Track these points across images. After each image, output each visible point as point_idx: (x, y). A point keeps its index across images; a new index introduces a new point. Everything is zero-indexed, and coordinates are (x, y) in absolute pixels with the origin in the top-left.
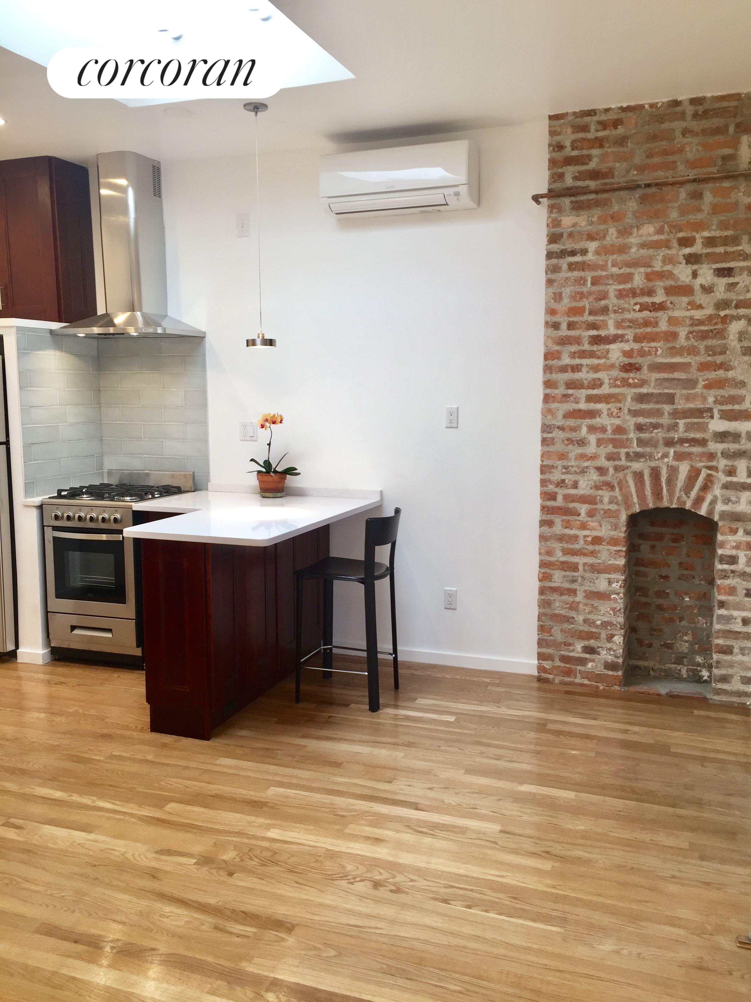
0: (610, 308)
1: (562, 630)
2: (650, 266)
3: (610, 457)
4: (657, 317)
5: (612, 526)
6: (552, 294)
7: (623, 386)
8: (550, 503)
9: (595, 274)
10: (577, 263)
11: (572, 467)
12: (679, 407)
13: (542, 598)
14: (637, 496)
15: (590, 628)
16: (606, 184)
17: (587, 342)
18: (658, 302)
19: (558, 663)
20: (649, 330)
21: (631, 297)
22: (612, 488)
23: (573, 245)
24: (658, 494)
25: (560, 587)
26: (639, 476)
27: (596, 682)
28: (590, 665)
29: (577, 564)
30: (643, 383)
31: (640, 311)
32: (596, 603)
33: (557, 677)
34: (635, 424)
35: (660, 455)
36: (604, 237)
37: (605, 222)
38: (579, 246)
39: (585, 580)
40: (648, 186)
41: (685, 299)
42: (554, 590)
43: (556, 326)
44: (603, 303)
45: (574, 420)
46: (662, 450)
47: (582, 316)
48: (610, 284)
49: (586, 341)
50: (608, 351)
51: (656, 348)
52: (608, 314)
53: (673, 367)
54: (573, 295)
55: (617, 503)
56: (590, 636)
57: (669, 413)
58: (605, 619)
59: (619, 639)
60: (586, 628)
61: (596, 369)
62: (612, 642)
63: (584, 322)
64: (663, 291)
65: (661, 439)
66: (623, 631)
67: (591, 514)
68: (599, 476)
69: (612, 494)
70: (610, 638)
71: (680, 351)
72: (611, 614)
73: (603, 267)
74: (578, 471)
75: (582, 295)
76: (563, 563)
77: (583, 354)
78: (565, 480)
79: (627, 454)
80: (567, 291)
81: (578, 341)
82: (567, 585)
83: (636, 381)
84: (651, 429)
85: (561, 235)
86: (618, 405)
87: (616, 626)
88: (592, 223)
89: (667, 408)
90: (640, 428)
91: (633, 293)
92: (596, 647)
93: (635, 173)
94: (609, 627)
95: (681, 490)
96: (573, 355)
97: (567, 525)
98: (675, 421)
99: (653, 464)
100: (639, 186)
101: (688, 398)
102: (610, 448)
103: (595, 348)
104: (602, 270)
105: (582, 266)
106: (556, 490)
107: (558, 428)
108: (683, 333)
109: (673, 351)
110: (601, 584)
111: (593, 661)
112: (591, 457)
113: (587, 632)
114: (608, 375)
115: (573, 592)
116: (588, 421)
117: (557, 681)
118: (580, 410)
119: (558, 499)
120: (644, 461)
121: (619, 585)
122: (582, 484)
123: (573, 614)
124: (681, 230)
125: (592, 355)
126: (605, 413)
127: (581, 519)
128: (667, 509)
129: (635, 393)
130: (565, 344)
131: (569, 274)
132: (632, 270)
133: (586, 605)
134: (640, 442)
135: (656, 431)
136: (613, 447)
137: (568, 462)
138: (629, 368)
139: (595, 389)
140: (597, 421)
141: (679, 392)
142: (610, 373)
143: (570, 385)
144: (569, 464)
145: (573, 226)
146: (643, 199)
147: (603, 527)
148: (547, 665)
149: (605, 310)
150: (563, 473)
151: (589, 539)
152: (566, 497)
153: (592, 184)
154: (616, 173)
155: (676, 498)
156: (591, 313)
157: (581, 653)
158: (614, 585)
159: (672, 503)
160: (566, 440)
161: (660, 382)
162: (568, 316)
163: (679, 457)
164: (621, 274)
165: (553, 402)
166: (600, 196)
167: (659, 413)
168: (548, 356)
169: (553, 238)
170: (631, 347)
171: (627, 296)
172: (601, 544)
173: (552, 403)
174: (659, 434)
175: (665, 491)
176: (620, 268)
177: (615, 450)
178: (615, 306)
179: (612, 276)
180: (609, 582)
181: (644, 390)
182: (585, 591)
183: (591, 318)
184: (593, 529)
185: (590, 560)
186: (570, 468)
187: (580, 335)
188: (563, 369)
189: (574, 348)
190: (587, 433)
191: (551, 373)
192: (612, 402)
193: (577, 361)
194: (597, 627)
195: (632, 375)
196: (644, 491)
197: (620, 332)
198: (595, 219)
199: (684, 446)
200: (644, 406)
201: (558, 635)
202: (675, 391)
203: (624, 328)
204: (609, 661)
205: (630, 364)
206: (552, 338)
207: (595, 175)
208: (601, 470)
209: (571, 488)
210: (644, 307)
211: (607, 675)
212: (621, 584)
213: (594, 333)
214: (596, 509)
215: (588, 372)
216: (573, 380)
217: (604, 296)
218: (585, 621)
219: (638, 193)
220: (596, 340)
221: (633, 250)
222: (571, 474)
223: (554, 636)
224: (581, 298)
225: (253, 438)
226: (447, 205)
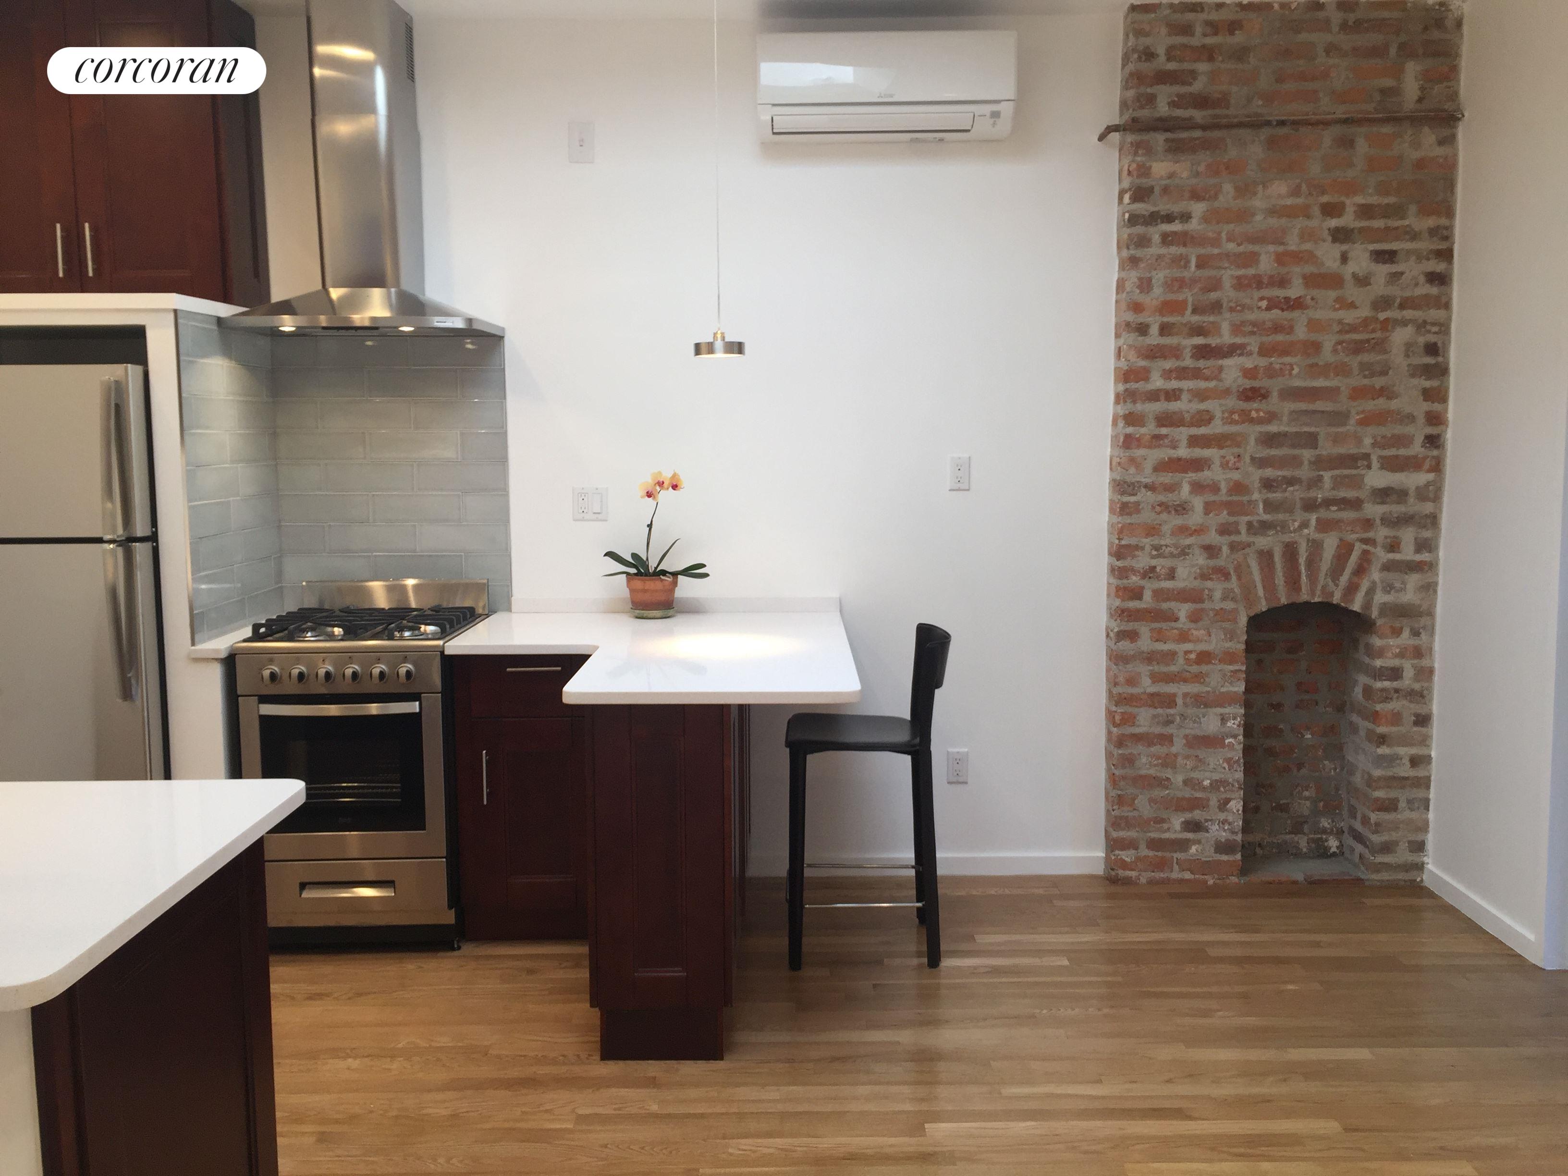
0: (1224, 305)
1: (1151, 801)
2: (1283, 244)
3: (1225, 530)
4: (1292, 320)
5: (1225, 635)
6: (1136, 280)
7: (1243, 422)
8: (1133, 604)
9: (1202, 251)
10: (1175, 233)
11: (1167, 546)
12: (1324, 453)
13: (1120, 752)
14: (1264, 587)
15: (1193, 792)
16: (1216, 116)
17: (1190, 355)
18: (1293, 297)
19: (1144, 852)
20: (1280, 338)
21: (1255, 288)
22: (1227, 576)
23: (1168, 207)
24: (1293, 583)
25: (1148, 734)
26: (1266, 557)
27: (1203, 875)
28: (1193, 849)
29: (1174, 695)
30: (1272, 417)
31: (1268, 309)
32: (1201, 754)
33: (1143, 874)
34: (1261, 479)
35: (1297, 524)
36: (1215, 197)
37: (1217, 173)
38: (1176, 208)
39: (1185, 719)
40: (1282, 123)
41: (1332, 294)
42: (1138, 738)
43: (1142, 329)
44: (1214, 296)
45: (1171, 474)
46: (1300, 516)
47: (1183, 315)
48: (1225, 268)
49: (1187, 353)
50: (1221, 369)
51: (1291, 365)
52: (1220, 313)
53: (1313, 394)
54: (1170, 282)
55: (1233, 599)
56: (1195, 804)
57: (1310, 462)
58: (1216, 776)
59: (1236, 805)
60: (1187, 793)
61: (1201, 396)
62: (1226, 810)
63: (1185, 325)
64: (1301, 281)
65: (1298, 500)
66: (1242, 792)
67: (1195, 618)
68: (1207, 558)
69: (1227, 585)
70: (1223, 805)
71: (1324, 370)
72: (1224, 768)
73: (1215, 242)
74: (1175, 552)
75: (1182, 283)
76: (1152, 695)
77: (1182, 373)
78: (1155, 567)
79: (1250, 525)
80: (1159, 276)
81: (1175, 352)
82: (1158, 730)
83: (1262, 414)
84: (1284, 486)
85: (1151, 190)
86: (1236, 450)
87: (1233, 785)
88: (1197, 174)
89: (1307, 454)
90: (1268, 484)
91: (1258, 282)
92: (1203, 821)
93: (1260, 103)
94: (1222, 789)
95: (1326, 574)
96: (1167, 375)
97: (1159, 636)
98: (1317, 473)
99: (1287, 538)
100: (1268, 123)
101: (1336, 439)
102: (1224, 516)
103: (1201, 363)
104: (1212, 246)
105: (1183, 239)
106: (1142, 583)
107: (1146, 486)
108: (1328, 342)
109: (1314, 370)
110: (1211, 724)
111: (1199, 842)
112: (1195, 530)
113: (1189, 799)
114: (1221, 405)
115: (1168, 739)
116: (1192, 476)
117: (1143, 880)
118: (1179, 459)
119: (1144, 597)
120: (1272, 535)
121: (1237, 722)
122: (1182, 572)
123: (1168, 773)
124: (1323, 193)
125: (1196, 374)
126: (1217, 462)
127: (1181, 626)
128: (1307, 604)
129: (1260, 432)
130: (1156, 358)
131: (1163, 251)
132: (1256, 248)
133: (1187, 757)
134: (1269, 506)
135: (1291, 489)
136: (1229, 514)
137: (1161, 539)
138: (1251, 394)
139: (1201, 426)
140: (1206, 475)
141: (1323, 431)
142: (1223, 401)
143: (1164, 420)
144: (1163, 542)
145: (1169, 178)
146: (1272, 143)
147: (1213, 635)
148: (1127, 856)
149: (1216, 307)
150: (1153, 557)
151: (1193, 656)
152: (1159, 594)
153: (1198, 115)
154: (1233, 101)
155: (1319, 588)
156: (1195, 311)
157: (1181, 832)
158: (1229, 724)
159: (1313, 594)
160: (1158, 505)
161: (1296, 415)
162: (1162, 314)
163: (1324, 526)
164: (1240, 254)
165: (1139, 447)
166: (1209, 134)
167: (1295, 462)
168: (1126, 376)
169: (1140, 194)
170: (1256, 363)
171: (1249, 286)
172: (1210, 663)
173: (1136, 449)
174: (1296, 493)
175: (1305, 578)
176: (1239, 245)
177: (1232, 519)
178: (1231, 301)
179: (1227, 255)
180: (1222, 719)
181: (1273, 428)
182: (1186, 737)
183: (1196, 319)
184: (1198, 640)
185: (1193, 688)
186: (1164, 548)
187: (1179, 345)
188: (1154, 396)
189: (1169, 364)
190: (1191, 493)
191: (1134, 402)
192: (1227, 447)
193: (1174, 384)
194: (1204, 789)
195: (1255, 405)
196: (1273, 579)
197: (1238, 340)
198: (1202, 168)
199: (1330, 510)
200: (1273, 452)
201: (1144, 807)
202: (1318, 430)
203: (1244, 335)
204: (1223, 840)
205: (1253, 389)
206: (1136, 348)
207: (1201, 101)
208: (1211, 550)
209: (1165, 579)
210: (1273, 304)
211: (1219, 863)
212: (1240, 722)
213: (1199, 341)
214: (1202, 610)
215: (1190, 401)
216: (1167, 413)
217: (1215, 285)
218: (1185, 782)
219: (1265, 132)
220: (1203, 352)
221: (1259, 218)
222: (1165, 557)
223: (1138, 810)
224: (1181, 287)
225: (599, 516)
226: (968, 131)
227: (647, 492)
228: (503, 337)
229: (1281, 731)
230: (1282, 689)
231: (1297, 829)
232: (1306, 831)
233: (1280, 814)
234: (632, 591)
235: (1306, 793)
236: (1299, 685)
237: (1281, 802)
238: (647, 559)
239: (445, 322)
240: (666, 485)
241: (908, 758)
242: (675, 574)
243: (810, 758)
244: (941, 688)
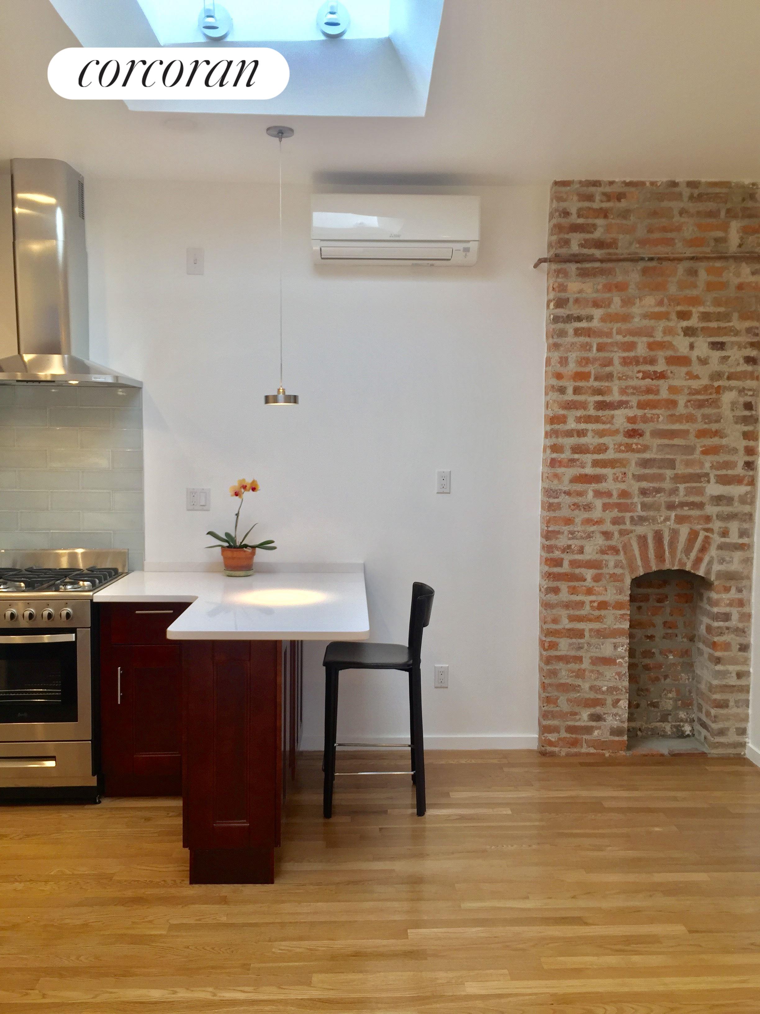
0: (615, 375)
1: (568, 700)
2: (652, 336)
3: (616, 521)
4: (658, 386)
5: (617, 591)
6: (558, 358)
7: (627, 452)
8: (556, 570)
9: (600, 340)
10: (583, 328)
11: (578, 532)
12: (680, 472)
13: (548, 668)
14: (641, 559)
15: (596, 695)
16: (610, 254)
17: (593, 407)
18: (659, 371)
19: (564, 734)
20: (651, 397)
21: (635, 365)
22: (617, 552)
23: (578, 311)
24: (660, 557)
25: (566, 656)
26: (643, 539)
27: (602, 750)
28: (596, 733)
29: (583, 630)
30: (646, 448)
31: (643, 378)
32: (601, 668)
33: (563, 749)
34: (639, 489)
35: (662, 518)
36: (609, 306)
37: (610, 290)
38: (584, 312)
39: (591, 646)
40: (651, 259)
41: (684, 370)
42: (560, 658)
43: (562, 390)
44: (608, 369)
45: (580, 484)
46: (664, 513)
47: (588, 381)
48: (616, 352)
49: (591, 406)
50: (613, 417)
51: (658, 415)
52: (612, 381)
53: (672, 434)
54: (580, 360)
55: (622, 567)
56: (596, 703)
57: (671, 478)
58: (611, 684)
59: (624, 704)
60: (592, 695)
61: (601, 434)
62: (618, 707)
63: (590, 388)
64: (664, 360)
65: (663, 503)
66: (628, 695)
67: (597, 579)
68: (604, 540)
69: (617, 558)
70: (616, 703)
71: (679, 419)
72: (616, 679)
73: (609, 335)
74: (584, 536)
75: (587, 361)
76: (569, 630)
77: (588, 419)
78: (571, 545)
79: (632, 518)
80: (573, 356)
81: (583, 405)
82: (573, 653)
83: (639, 446)
84: (654, 493)
85: (568, 300)
86: (623, 470)
87: (622, 690)
88: (597, 291)
89: (669, 473)
90: (644, 492)
91: (636, 361)
92: (602, 714)
93: (638, 246)
94: (615, 693)
95: (681, 552)
96: (579, 420)
97: (573, 591)
98: (676, 485)
99: (656, 527)
100: (642, 259)
101: (688, 464)
102: (615, 513)
103: (600, 413)
104: (607, 337)
105: (588, 332)
106: (562, 556)
107: (565, 493)
108: (682, 400)
109: (673, 418)
110: (607, 650)
111: (599, 728)
112: (597, 521)
113: (593, 700)
114: (613, 440)
115: (579, 659)
116: (594, 486)
117: (563, 754)
118: (586, 475)
119: (564, 565)
120: (647, 525)
121: (624, 648)
122: (588, 549)
123: (579, 682)
124: (678, 304)
125: (597, 420)
126: (611, 477)
127: (587, 584)
128: (669, 571)
129: (638, 458)
130: (571, 409)
131: (576, 339)
132: (635, 339)
133: (592, 671)
134: (644, 506)
135: (659, 495)
136: (618, 511)
137: (575, 527)
138: (632, 433)
139: (600, 454)
140: (602, 486)
141: (679, 458)
142: (613, 438)
143: (577, 449)
144: (576, 529)
145: (579, 293)
146: (645, 271)
147: (608, 591)
148: (552, 737)
149: (609, 377)
150: (569, 539)
151: (595, 604)
152: (573, 563)
153: (598, 253)
154: (620, 244)
155: (677, 560)
156: (596, 379)
157: (587, 721)
158: (619, 650)
159: (673, 565)
160: (573, 505)
161: (661, 447)
162: (575, 381)
163: (680, 520)
164: (625, 342)
165: (560, 466)
166: (604, 265)
167: (661, 478)
168: (553, 420)
169: (560, 303)
170: (635, 414)
171: (631, 363)
172: (607, 609)
173: (558, 468)
174: (662, 498)
175: (668, 554)
176: (624, 337)
177: (620, 515)
178: (619, 373)
179: (617, 343)
180: (615, 646)
181: (647, 456)
182: (591, 658)
183: (596, 384)
184: (599, 594)
185: (596, 626)
186: (576, 533)
187: (586, 401)
188: (569, 434)
189: (580, 413)
190: (594, 497)
191: (557, 437)
192: (617, 467)
193: (583, 426)
194: (603, 693)
195: (635, 441)
196: (647, 554)
197: (624, 398)
198: (600, 287)
199: (684, 510)
200: (647, 471)
201: (564, 705)
202: (675, 457)
203: (628, 395)
204: (615, 727)
205: (634, 430)
206: (558, 402)
207: (600, 244)
208: (607, 535)
209: (577, 553)
210: (646, 375)
211: (613, 741)
212: (626, 648)
213: (599, 398)
214: (601, 574)
215: (593, 437)
216: (579, 445)
217: (609, 362)
218: (591, 688)
219: (641, 265)
220: (601, 406)
221: (637, 320)
222: (577, 539)
223: (560, 707)
224: (587, 363)
225: (204, 508)
226: (450, 260)
227: (236, 493)
228: (141, 388)
229: (654, 653)
230: (654, 626)
231: (664, 719)
232: (670, 720)
233: (653, 709)
234: (225, 558)
235: (670, 695)
236: (665, 623)
237: (654, 701)
238: (235, 537)
239: (100, 378)
240: (248, 488)
241: (407, 673)
242: (254, 547)
243: (341, 673)
244: (428, 626)
